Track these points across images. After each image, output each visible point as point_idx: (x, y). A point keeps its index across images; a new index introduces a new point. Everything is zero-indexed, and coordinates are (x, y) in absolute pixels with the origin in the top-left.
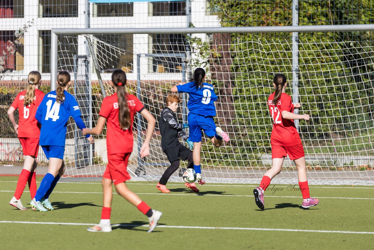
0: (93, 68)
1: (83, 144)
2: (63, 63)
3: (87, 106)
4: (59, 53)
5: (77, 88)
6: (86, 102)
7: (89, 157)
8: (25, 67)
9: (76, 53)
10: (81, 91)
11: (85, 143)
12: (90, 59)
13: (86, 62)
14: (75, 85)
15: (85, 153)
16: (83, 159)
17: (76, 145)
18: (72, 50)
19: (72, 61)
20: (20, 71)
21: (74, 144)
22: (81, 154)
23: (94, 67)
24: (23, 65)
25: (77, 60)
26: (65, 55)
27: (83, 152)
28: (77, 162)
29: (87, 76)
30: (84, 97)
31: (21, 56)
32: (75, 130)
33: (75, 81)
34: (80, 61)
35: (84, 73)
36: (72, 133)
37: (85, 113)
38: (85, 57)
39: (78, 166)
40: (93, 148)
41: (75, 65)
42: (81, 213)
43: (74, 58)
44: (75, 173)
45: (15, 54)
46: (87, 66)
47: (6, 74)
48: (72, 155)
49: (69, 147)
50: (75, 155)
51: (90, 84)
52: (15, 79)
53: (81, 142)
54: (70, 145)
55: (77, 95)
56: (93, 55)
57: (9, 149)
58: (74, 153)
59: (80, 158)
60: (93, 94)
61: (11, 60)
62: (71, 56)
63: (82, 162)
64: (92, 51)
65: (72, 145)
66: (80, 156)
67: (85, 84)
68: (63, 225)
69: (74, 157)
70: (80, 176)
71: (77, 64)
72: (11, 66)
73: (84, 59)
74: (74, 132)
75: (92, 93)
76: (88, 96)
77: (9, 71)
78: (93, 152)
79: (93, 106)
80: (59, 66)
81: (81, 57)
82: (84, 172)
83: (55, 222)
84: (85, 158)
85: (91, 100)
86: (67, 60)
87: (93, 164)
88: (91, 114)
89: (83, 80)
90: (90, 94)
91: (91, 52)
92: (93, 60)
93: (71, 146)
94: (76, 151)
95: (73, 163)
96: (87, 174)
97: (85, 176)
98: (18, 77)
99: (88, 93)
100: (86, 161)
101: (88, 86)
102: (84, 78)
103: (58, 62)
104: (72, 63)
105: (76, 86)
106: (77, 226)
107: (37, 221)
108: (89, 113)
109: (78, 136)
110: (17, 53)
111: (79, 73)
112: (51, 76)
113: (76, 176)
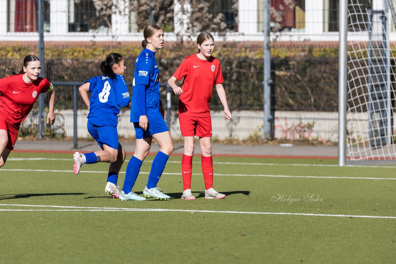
0: (392, 25)
1: (379, 119)
2: (355, 20)
3: (384, 72)
4: (350, 8)
5: (371, 51)
6: (383, 68)
7: (387, 135)
8: (307, 25)
9: (370, 7)
10: (377, 54)
11: (382, 118)
12: (389, 15)
13: (384, 19)
14: (369, 47)
15: (382, 130)
16: (380, 137)
17: (371, 120)
18: (366, 4)
19: (366, 17)
20: (301, 30)
21: (367, 118)
22: (376, 131)
23: (394, 25)
24: (304, 23)
25: (372, 16)
26: (357, 9)
27: (378, 128)
28: (372, 141)
29: (384, 35)
30: (380, 61)
31: (302, 11)
32: (370, 102)
33: (369, 42)
34: (376, 17)
35: (380, 32)
36: (365, 105)
37: (381, 80)
38: (382, 12)
39: (373, 146)
40: (392, 124)
41: (370, 22)
42: (377, 204)
43: (368, 13)
44: (369, 154)
45: (294, 8)
46: (384, 23)
47: (283, 33)
48: (366, 133)
49: (362, 122)
50: (369, 133)
51: (388, 45)
52: (295, 39)
53: (377, 117)
54: (363, 120)
55: (372, 59)
56: (392, 10)
57: (286, 124)
58: (367, 130)
59: (376, 136)
60: (392, 58)
61: (290, 15)
62: (364, 11)
63: (378, 141)
64: (391, 4)
65: (366, 120)
66: (376, 133)
67: (382, 45)
68: (355, 218)
69: (368, 135)
70: (376, 159)
71: (372, 21)
72: (289, 23)
73: (381, 15)
74: (368, 104)
75: (391, 56)
76: (385, 60)
77: (287, 29)
78: (392, 128)
79: (391, 72)
80: (349, 23)
81: (377, 12)
82: (380, 153)
83: (345, 214)
84: (381, 135)
85: (389, 65)
86: (359, 16)
87: (392, 143)
88: (389, 82)
89: (380, 40)
90: (388, 58)
91: (390, 6)
92: (393, 16)
93: (365, 122)
94: (370, 128)
95: (366, 143)
96: (384, 155)
97: (382, 158)
98: (298, 36)
99: (386, 56)
100: (383, 140)
101: (386, 47)
102: (381, 38)
103: (349, 19)
104: (366, 20)
105: (371, 48)
106: (372, 219)
107: (322, 213)
108: (386, 81)
109: (372, 109)
110: (297, 8)
111: (374, 31)
112: (340, 35)
113: (370, 159)
